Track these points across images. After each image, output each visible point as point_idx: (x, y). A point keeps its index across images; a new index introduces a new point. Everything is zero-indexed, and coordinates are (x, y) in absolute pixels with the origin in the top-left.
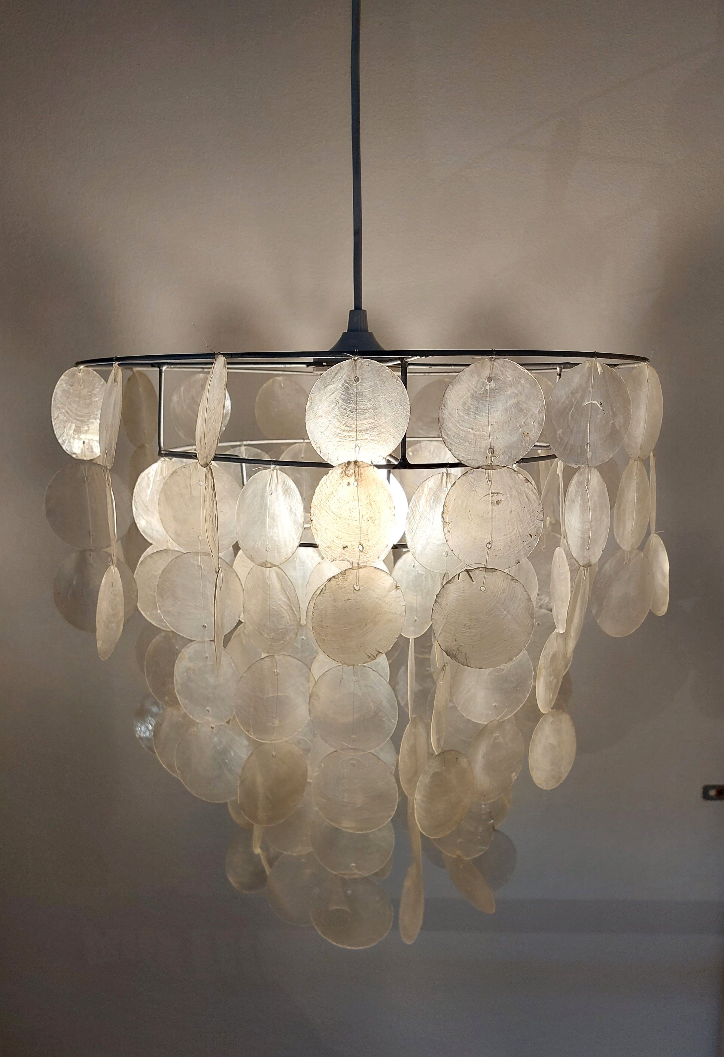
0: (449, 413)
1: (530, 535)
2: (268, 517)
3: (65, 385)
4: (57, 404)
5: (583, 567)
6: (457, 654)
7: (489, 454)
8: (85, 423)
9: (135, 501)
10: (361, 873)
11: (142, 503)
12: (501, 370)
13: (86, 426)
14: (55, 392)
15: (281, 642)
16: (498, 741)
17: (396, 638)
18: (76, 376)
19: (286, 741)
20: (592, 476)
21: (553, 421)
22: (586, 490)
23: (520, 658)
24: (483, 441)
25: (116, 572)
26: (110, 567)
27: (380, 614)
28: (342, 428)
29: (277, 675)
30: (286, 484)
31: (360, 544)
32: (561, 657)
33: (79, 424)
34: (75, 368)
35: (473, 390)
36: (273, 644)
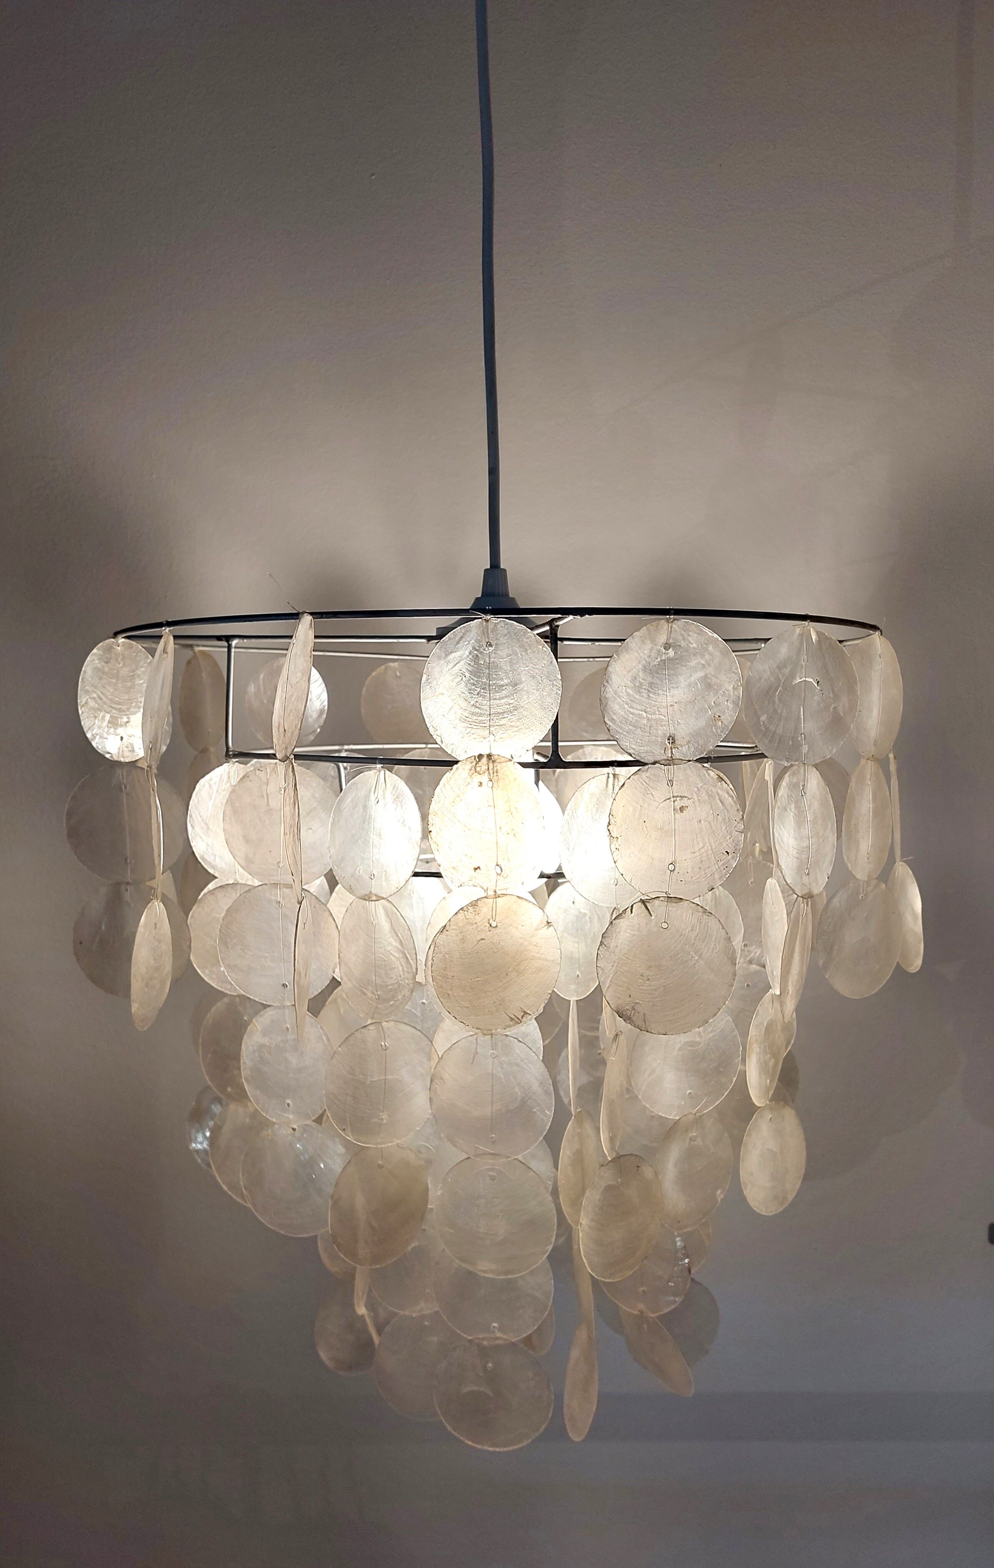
0: (613, 691)
1: (726, 852)
2: (373, 834)
3: (97, 662)
4: (86, 686)
5: (801, 899)
6: (632, 1014)
7: (668, 744)
8: (124, 713)
9: (191, 816)
10: (505, 1337)
11: (200, 820)
12: (682, 635)
13: (125, 717)
14: (84, 670)
15: (391, 1003)
16: (695, 1143)
17: (549, 994)
18: (113, 650)
19: (398, 1145)
20: (809, 777)
21: (754, 703)
22: (802, 795)
23: (723, 1026)
24: (660, 728)
25: (161, 909)
26: (153, 901)
27: (526, 960)
28: (470, 710)
29: (386, 1050)
30: (397, 789)
31: (498, 865)
32: (779, 1028)
33: (114, 713)
34: (112, 640)
35: (646, 660)
36: (380, 1006)
